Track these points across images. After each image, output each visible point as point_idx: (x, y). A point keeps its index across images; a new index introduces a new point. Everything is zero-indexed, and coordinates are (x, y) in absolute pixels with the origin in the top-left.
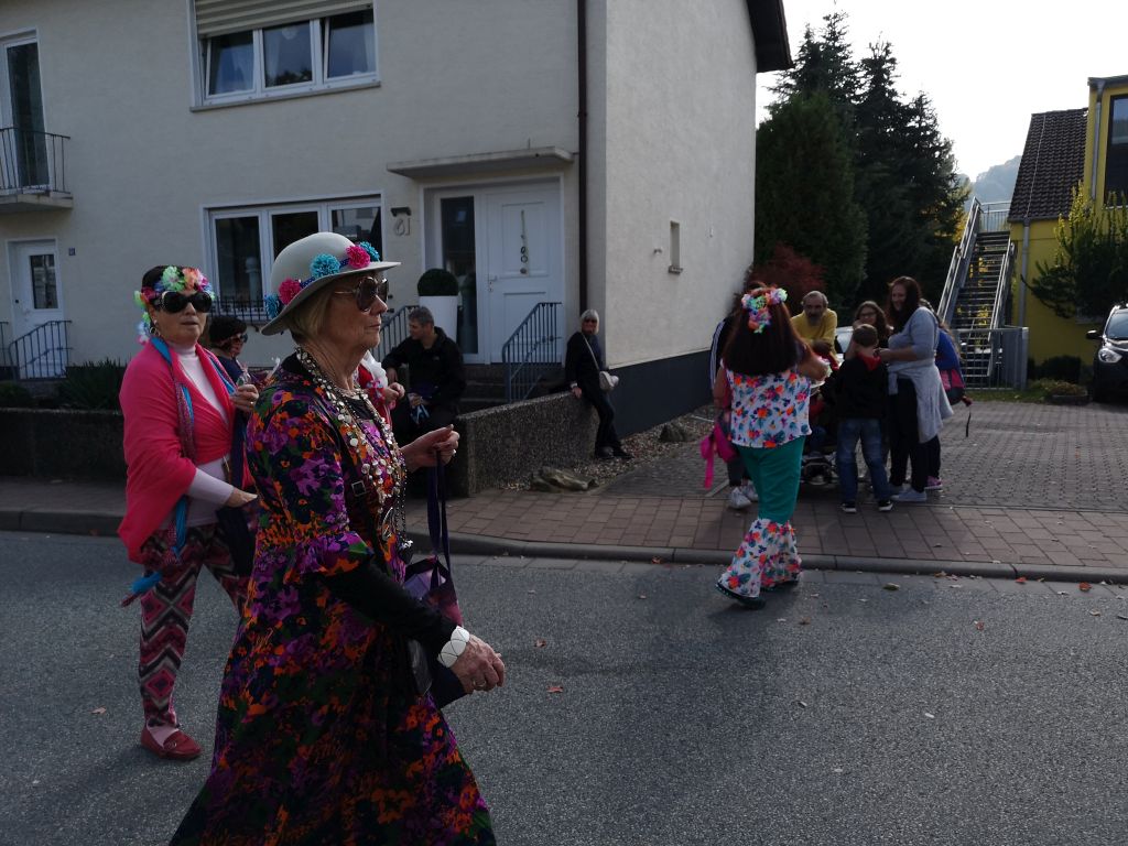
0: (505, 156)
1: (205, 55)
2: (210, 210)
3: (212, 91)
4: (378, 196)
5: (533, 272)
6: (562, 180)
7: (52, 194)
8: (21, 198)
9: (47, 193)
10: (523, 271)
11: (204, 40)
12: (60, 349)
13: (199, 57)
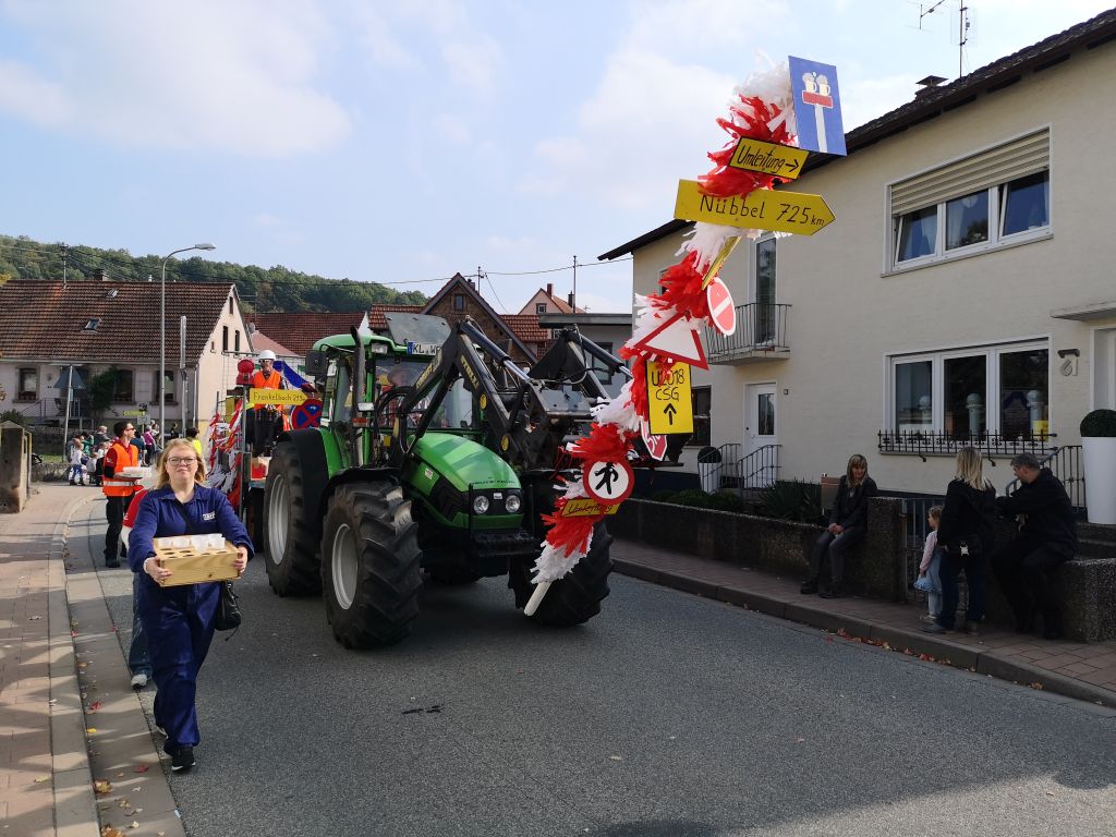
1: (896, 230)
2: (892, 356)
3: (901, 259)
4: (1047, 339)
7: (776, 349)
8: (754, 354)
9: (772, 346)
11: (897, 218)
12: (772, 467)
13: (892, 233)
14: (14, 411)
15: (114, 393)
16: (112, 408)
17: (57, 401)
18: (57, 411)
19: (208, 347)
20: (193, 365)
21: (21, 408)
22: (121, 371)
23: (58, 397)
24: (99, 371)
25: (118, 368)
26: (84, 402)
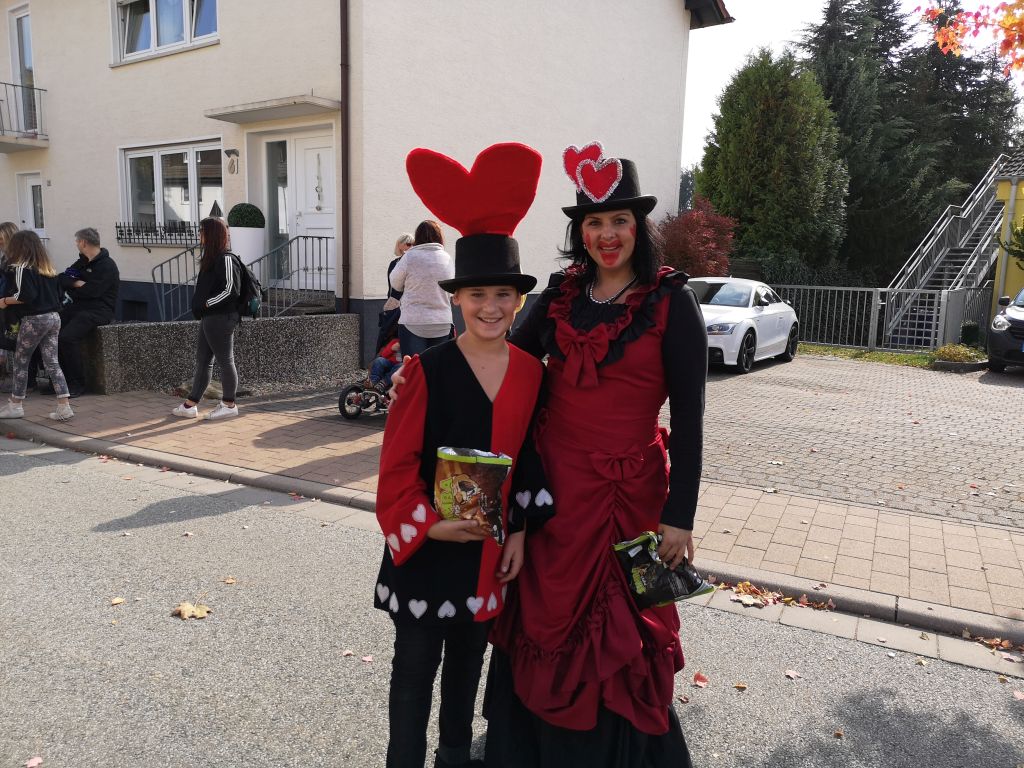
0: (275, 104)
1: (124, 21)
2: (125, 150)
3: (131, 48)
4: (219, 139)
5: (324, 210)
6: (334, 125)
7: (38, 137)
9: (36, 134)
10: (319, 208)
11: (123, 7)
13: (118, 23)
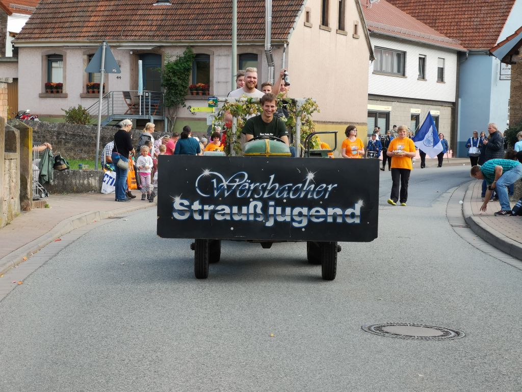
14: (80, 107)
15: (190, 83)
16: (188, 104)
17: (127, 95)
18: (126, 108)
19: (300, 19)
20: (280, 45)
21: (87, 104)
22: (198, 55)
23: (128, 89)
24: (172, 56)
25: (195, 51)
26: (156, 96)
